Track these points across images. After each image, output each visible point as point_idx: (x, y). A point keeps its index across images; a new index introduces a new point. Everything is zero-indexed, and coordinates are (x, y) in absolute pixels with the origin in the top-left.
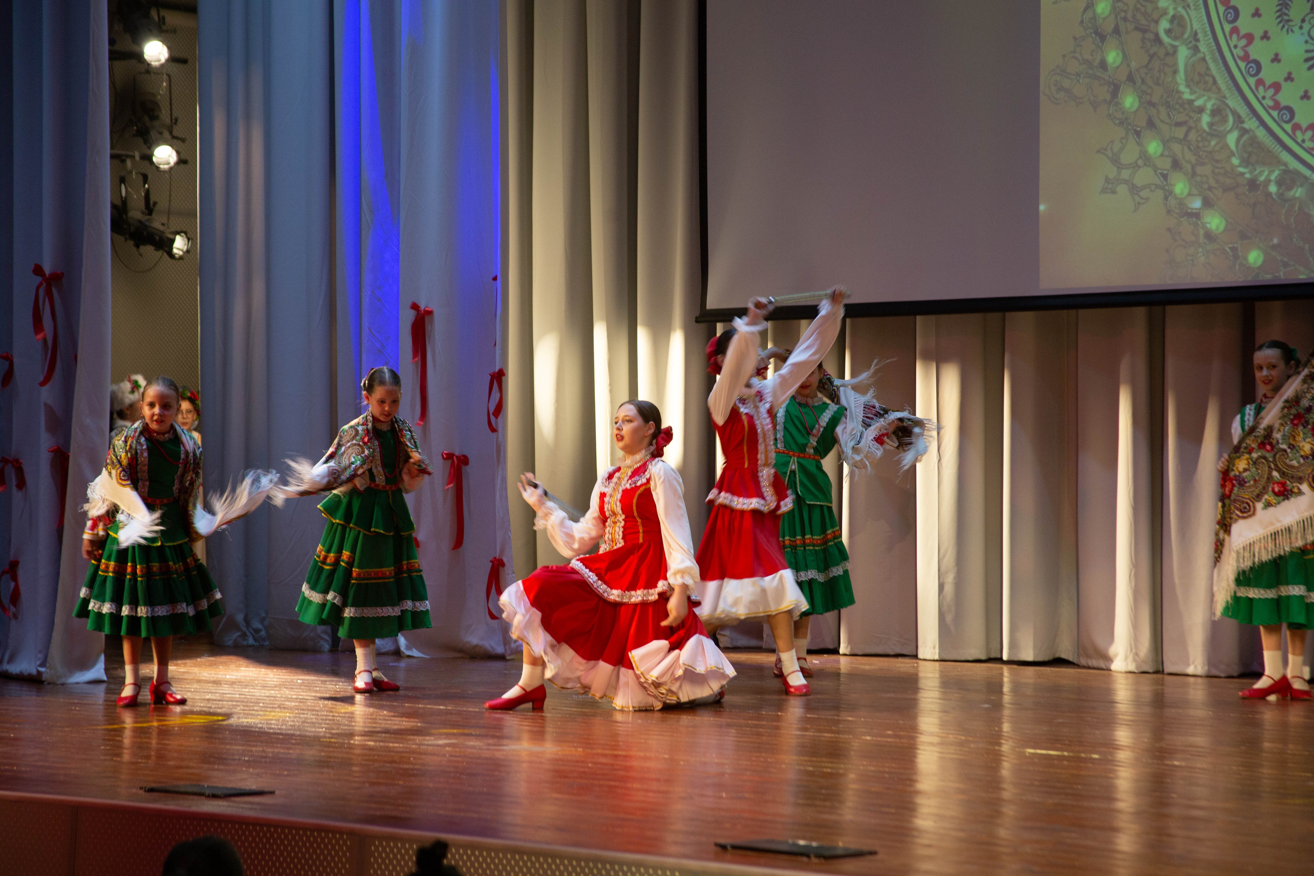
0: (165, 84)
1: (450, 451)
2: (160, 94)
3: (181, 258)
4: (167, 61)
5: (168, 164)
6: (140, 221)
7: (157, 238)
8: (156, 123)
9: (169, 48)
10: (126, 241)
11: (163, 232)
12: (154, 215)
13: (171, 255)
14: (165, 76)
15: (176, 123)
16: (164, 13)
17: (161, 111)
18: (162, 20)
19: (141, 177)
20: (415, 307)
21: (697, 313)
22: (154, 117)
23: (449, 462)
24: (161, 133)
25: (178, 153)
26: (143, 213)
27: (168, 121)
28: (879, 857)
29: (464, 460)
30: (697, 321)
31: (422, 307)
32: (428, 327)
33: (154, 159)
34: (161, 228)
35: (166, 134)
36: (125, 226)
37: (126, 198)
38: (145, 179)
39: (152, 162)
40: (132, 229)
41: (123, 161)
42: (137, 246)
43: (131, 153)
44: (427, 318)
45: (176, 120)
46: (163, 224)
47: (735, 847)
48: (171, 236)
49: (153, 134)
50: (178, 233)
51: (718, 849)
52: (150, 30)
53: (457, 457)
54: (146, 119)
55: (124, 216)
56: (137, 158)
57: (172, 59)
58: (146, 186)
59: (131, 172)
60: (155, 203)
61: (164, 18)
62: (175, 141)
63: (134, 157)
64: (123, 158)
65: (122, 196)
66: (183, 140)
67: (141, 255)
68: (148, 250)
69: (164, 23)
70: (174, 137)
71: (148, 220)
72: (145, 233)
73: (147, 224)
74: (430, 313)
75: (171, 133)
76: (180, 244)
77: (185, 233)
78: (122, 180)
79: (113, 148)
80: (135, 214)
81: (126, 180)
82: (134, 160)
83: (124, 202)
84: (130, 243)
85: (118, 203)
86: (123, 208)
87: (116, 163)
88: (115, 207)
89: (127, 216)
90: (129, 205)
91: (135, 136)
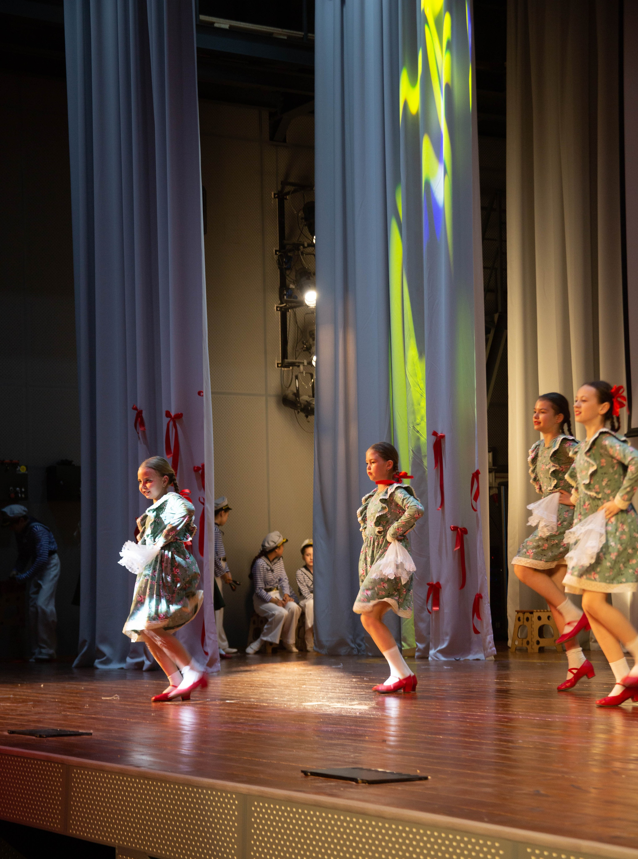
1: (456, 525)
6: (307, 401)
10: (298, 412)
12: (316, 398)
19: (309, 376)
20: (435, 434)
22: (315, 340)
23: (456, 532)
26: (309, 396)
29: (464, 531)
31: (439, 434)
32: (443, 446)
33: (314, 363)
36: (299, 405)
37: (298, 388)
38: (312, 376)
39: (312, 365)
40: (302, 406)
41: (299, 366)
42: (307, 417)
43: (303, 361)
44: (442, 440)
52: (310, 286)
53: (460, 529)
54: (311, 340)
56: (306, 364)
58: (312, 380)
59: (303, 373)
60: (317, 390)
63: (303, 363)
64: (297, 364)
65: (296, 388)
67: (309, 422)
71: (311, 400)
72: (309, 408)
73: (311, 402)
74: (443, 437)
78: (297, 377)
79: (296, 359)
80: (304, 398)
81: (300, 376)
82: (304, 365)
83: (298, 390)
84: (302, 415)
85: (295, 391)
86: (297, 394)
87: (295, 368)
88: (294, 394)
89: (299, 399)
90: (301, 392)
91: (304, 351)
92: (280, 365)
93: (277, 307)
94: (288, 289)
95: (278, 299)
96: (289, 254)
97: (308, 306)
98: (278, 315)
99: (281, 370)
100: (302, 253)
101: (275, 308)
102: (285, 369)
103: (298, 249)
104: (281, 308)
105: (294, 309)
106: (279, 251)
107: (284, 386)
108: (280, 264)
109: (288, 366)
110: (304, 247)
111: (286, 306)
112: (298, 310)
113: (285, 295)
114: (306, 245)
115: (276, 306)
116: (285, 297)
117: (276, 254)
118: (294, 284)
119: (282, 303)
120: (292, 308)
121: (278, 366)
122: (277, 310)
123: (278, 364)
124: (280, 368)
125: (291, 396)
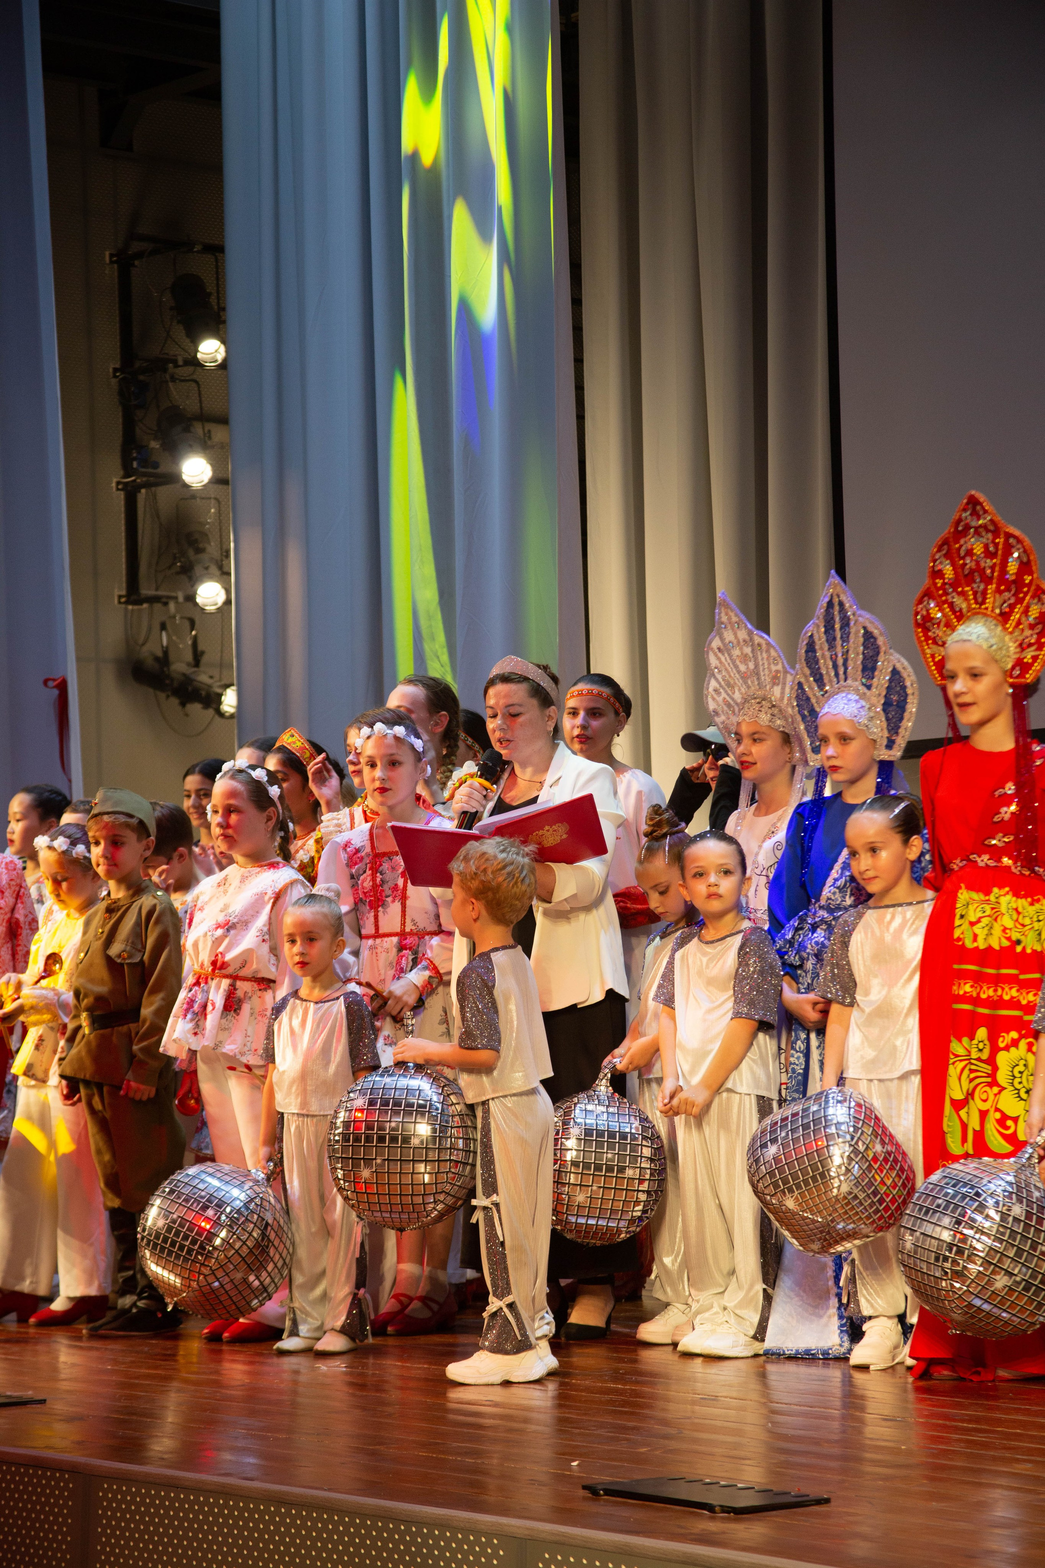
0: (213, 510)
2: (208, 523)
3: (232, 716)
4: (212, 480)
5: (216, 604)
6: (184, 675)
7: (203, 693)
8: (201, 556)
9: (213, 465)
10: (168, 697)
11: (210, 686)
12: (202, 668)
13: (221, 714)
14: (213, 501)
15: (226, 557)
16: (209, 426)
17: (209, 543)
18: (209, 435)
19: (187, 624)
22: (199, 551)
24: (207, 568)
25: (227, 591)
26: (188, 664)
27: (217, 554)
28: (828, 1508)
33: (199, 600)
34: (209, 681)
35: (214, 569)
36: (167, 682)
37: (167, 647)
38: (192, 624)
39: (196, 604)
40: (175, 684)
41: (166, 604)
42: (183, 704)
43: (173, 594)
45: (227, 552)
46: (211, 677)
48: (219, 691)
49: (198, 570)
50: (228, 686)
52: (191, 446)
54: (191, 553)
55: (165, 669)
56: (181, 599)
57: (218, 478)
58: (194, 633)
59: (174, 617)
60: (203, 653)
61: (209, 431)
62: (225, 577)
63: (176, 598)
64: (164, 600)
65: (162, 646)
67: (187, 715)
68: (195, 708)
69: (210, 438)
70: (223, 573)
71: (194, 672)
72: (190, 689)
73: (193, 677)
75: (220, 568)
76: (229, 701)
77: (235, 685)
78: (163, 627)
79: (157, 589)
80: (180, 666)
81: (168, 626)
82: (177, 602)
83: (166, 652)
84: (174, 701)
85: (160, 654)
86: (164, 660)
87: (158, 606)
88: (157, 659)
89: (169, 669)
90: (172, 656)
91: (178, 573)
92: (123, 600)
93: (118, 483)
94: (142, 448)
95: (120, 467)
96: (141, 378)
97: (186, 486)
98: (120, 498)
99: (126, 609)
100: (173, 379)
101: (114, 485)
102: (136, 607)
103: (165, 370)
104: (126, 484)
105: (153, 489)
106: (121, 370)
107: (131, 644)
108: (124, 396)
109: (139, 602)
110: (177, 366)
111: (134, 481)
112: (163, 492)
113: (135, 459)
114: (180, 363)
115: (115, 480)
116: (135, 464)
117: (115, 376)
118: (156, 438)
119: (127, 475)
120: (147, 485)
121: (120, 602)
122: (118, 489)
123: (120, 597)
124: (123, 606)
125: (150, 662)
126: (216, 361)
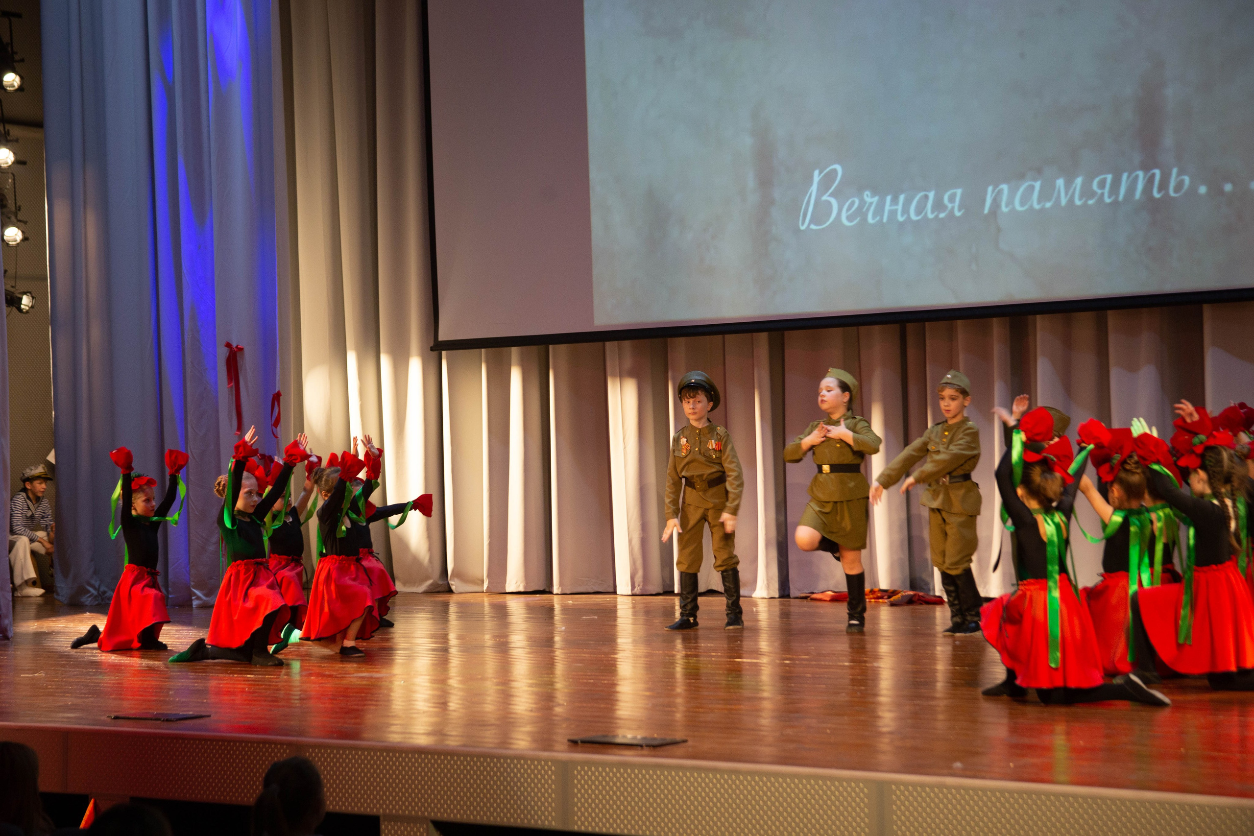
0: (10, 180)
2: (6, 189)
3: (27, 312)
4: (13, 163)
5: (16, 241)
8: (5, 210)
9: (14, 153)
11: (13, 293)
13: (20, 310)
14: (10, 175)
15: (19, 210)
16: (8, 127)
17: (8, 201)
18: (7, 133)
20: (229, 345)
21: (432, 344)
24: (9, 218)
25: (23, 232)
27: (13, 209)
28: (690, 743)
30: (432, 349)
31: (235, 346)
33: (5, 238)
34: (11, 290)
35: (13, 219)
39: (4, 241)
45: (19, 207)
46: (13, 287)
47: (583, 742)
48: (20, 296)
49: (4, 219)
50: (25, 293)
51: (571, 743)
57: (17, 162)
61: (8, 131)
62: (19, 223)
66: (25, 223)
69: (9, 134)
70: (20, 221)
74: (240, 349)
75: (16, 217)
76: (26, 301)
77: (30, 293)
126: (13, 86)
